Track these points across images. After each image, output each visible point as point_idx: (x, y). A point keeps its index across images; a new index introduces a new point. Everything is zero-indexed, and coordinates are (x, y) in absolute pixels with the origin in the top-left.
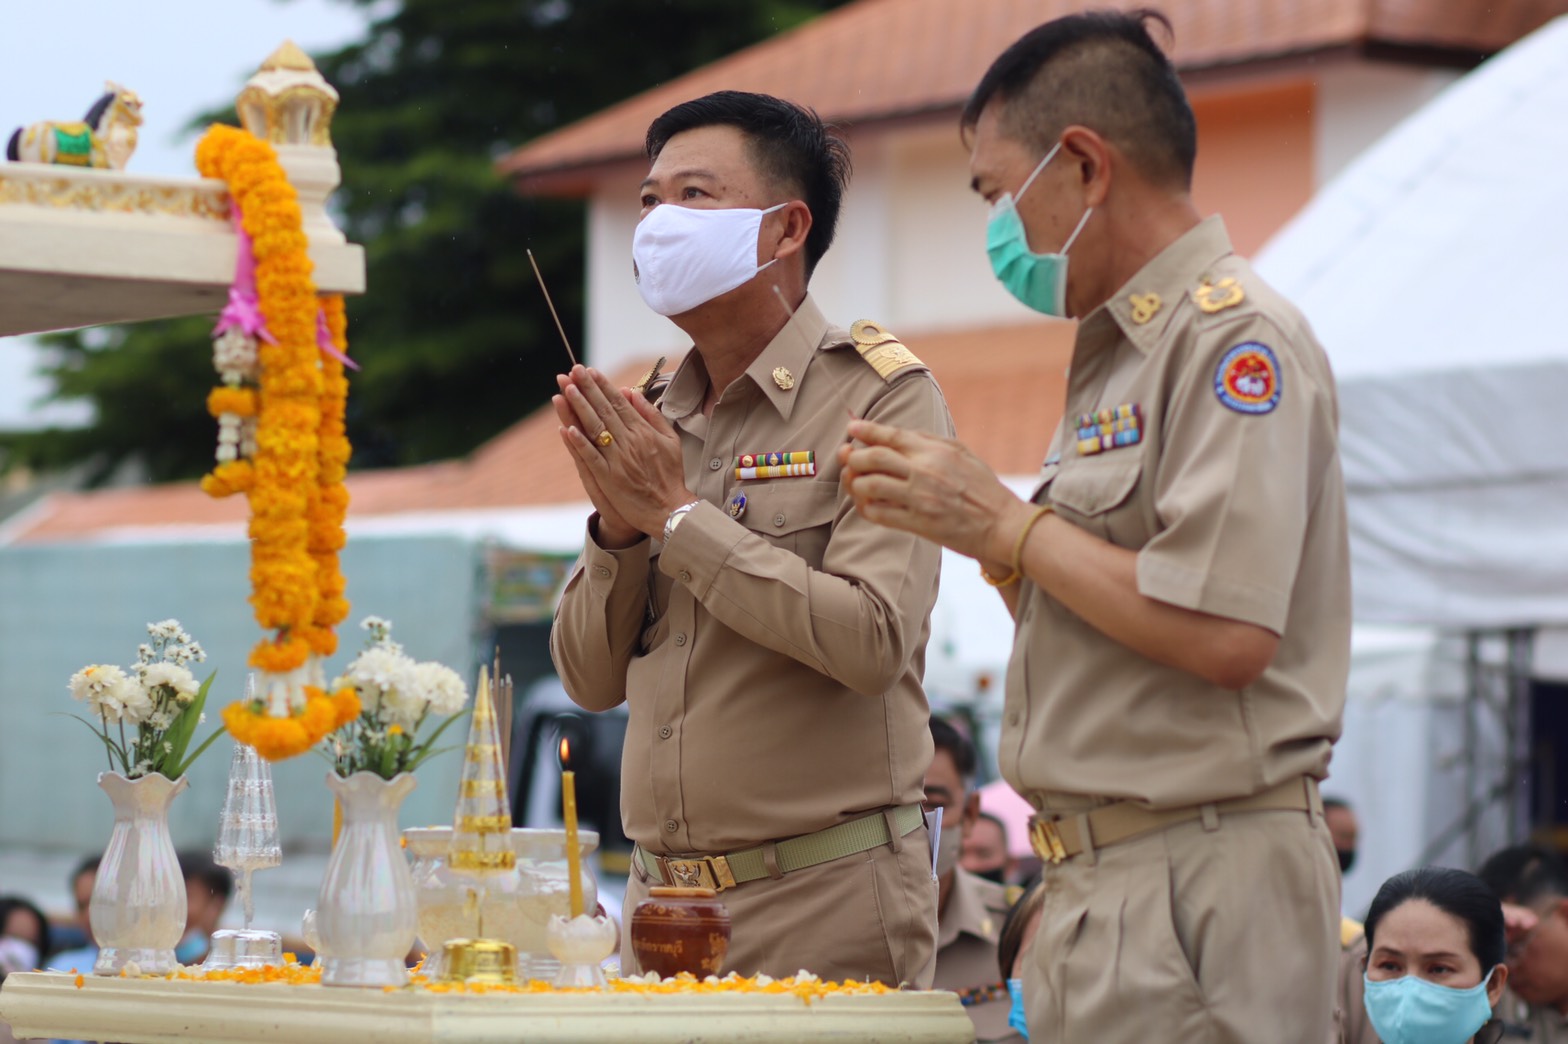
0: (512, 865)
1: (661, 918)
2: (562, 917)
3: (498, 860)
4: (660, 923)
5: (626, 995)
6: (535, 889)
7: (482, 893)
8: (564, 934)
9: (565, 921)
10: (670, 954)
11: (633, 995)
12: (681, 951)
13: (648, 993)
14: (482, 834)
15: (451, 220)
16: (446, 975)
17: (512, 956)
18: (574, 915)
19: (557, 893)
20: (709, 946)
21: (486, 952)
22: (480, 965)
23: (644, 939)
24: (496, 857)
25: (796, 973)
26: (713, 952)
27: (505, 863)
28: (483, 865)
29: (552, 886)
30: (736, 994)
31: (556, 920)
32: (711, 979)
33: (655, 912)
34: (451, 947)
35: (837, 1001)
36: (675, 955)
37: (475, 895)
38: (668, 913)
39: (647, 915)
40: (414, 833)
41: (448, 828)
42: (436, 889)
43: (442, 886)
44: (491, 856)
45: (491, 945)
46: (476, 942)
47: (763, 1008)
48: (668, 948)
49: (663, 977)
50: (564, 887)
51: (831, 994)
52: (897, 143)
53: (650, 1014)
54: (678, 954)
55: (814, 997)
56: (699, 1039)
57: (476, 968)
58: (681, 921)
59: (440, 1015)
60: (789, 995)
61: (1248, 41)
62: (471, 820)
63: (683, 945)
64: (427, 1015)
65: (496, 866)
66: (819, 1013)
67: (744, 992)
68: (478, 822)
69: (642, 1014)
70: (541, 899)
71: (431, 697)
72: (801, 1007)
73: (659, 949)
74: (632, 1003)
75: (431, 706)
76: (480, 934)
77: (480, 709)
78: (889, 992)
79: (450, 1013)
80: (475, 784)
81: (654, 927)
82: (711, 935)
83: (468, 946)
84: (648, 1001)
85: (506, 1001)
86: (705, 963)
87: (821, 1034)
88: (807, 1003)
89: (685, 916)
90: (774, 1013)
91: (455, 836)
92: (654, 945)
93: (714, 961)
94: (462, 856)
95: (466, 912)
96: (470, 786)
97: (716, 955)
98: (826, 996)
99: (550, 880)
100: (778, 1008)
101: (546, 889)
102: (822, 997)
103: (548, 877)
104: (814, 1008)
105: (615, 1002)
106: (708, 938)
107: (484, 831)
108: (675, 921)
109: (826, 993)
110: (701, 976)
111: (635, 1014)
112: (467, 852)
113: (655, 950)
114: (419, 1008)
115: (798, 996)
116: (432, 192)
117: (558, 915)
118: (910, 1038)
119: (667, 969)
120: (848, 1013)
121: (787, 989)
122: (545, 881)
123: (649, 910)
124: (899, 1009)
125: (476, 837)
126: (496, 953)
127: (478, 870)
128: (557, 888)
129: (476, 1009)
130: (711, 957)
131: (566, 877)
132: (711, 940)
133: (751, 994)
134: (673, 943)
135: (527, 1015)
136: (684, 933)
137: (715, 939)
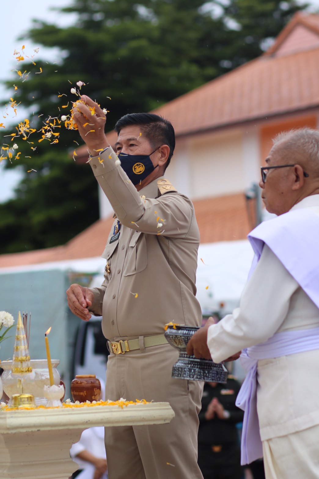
0: (31, 371)
1: (79, 385)
2: (48, 386)
3: (27, 370)
4: (79, 386)
5: (66, 408)
6: (40, 378)
7: (22, 380)
8: (48, 391)
9: (49, 387)
10: (83, 395)
11: (69, 408)
12: (85, 394)
13: (73, 408)
14: (22, 362)
15: (56, 172)
16: (13, 405)
17: (32, 399)
18: (51, 385)
19: (46, 379)
20: (94, 392)
21: (24, 398)
22: (23, 402)
23: (74, 391)
24: (26, 369)
25: (120, 399)
26: (95, 394)
27: (29, 371)
28: (23, 371)
29: (45, 377)
30: (101, 406)
31: (46, 387)
32: (94, 402)
33: (77, 383)
34: (14, 397)
35: (131, 407)
36: (84, 396)
37: (20, 381)
38: (81, 383)
39: (75, 384)
40: (3, 363)
41: (11, 361)
42: (11, 380)
43: (13, 378)
44: (24, 369)
45: (27, 395)
46: (21, 395)
47: (108, 410)
48: (82, 393)
49: (80, 402)
50: (48, 377)
51: (130, 405)
52: (191, 142)
53: (74, 414)
54: (85, 395)
55: (124, 406)
56: (89, 421)
57: (22, 403)
58: (85, 385)
59: (9, 418)
60: (117, 406)
61: (296, 104)
62: (18, 358)
63: (86, 392)
64: (5, 418)
65: (26, 371)
66: (126, 411)
67: (103, 406)
68: (20, 358)
69: (71, 414)
70: (42, 381)
71: (3, 322)
72: (120, 409)
73: (79, 394)
74: (68, 411)
75: (3, 324)
76: (23, 393)
77: (19, 325)
78: (148, 403)
79: (12, 417)
80: (19, 347)
81: (77, 387)
82: (95, 389)
83: (19, 396)
84: (73, 410)
85: (29, 413)
86: (93, 397)
87: (127, 417)
88: (122, 408)
89: (86, 384)
90: (112, 411)
91: (13, 363)
92: (78, 393)
93: (96, 397)
94: (16, 369)
95: (18, 386)
96: (17, 348)
97: (96, 395)
98: (128, 406)
99: (44, 375)
100: (114, 410)
101: (44, 378)
102: (127, 406)
103: (44, 374)
104: (125, 409)
105: (63, 411)
106: (94, 390)
107: (22, 361)
108: (83, 385)
109: (128, 404)
110: (91, 401)
111: (69, 414)
112: (17, 368)
113: (78, 394)
114: (3, 416)
115: (119, 406)
116: (52, 164)
117: (47, 386)
118: (154, 417)
119: (82, 400)
120: (135, 410)
121: (117, 404)
122: (43, 375)
123: (76, 382)
124: (151, 408)
125: (20, 363)
126: (28, 398)
127: (21, 373)
128: (47, 377)
129: (20, 415)
130: (95, 396)
131: (48, 374)
132: (95, 390)
133: (105, 406)
134: (83, 392)
135: (36, 416)
136: (87, 389)
137: (96, 390)
